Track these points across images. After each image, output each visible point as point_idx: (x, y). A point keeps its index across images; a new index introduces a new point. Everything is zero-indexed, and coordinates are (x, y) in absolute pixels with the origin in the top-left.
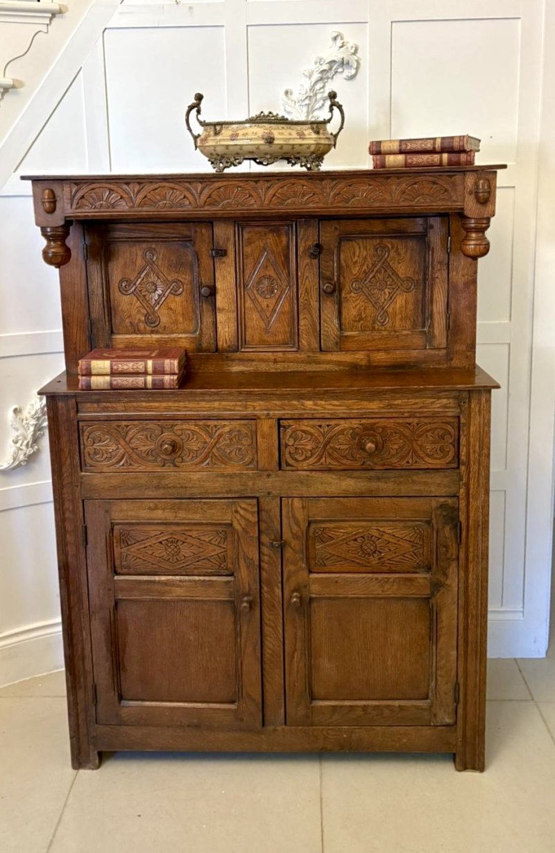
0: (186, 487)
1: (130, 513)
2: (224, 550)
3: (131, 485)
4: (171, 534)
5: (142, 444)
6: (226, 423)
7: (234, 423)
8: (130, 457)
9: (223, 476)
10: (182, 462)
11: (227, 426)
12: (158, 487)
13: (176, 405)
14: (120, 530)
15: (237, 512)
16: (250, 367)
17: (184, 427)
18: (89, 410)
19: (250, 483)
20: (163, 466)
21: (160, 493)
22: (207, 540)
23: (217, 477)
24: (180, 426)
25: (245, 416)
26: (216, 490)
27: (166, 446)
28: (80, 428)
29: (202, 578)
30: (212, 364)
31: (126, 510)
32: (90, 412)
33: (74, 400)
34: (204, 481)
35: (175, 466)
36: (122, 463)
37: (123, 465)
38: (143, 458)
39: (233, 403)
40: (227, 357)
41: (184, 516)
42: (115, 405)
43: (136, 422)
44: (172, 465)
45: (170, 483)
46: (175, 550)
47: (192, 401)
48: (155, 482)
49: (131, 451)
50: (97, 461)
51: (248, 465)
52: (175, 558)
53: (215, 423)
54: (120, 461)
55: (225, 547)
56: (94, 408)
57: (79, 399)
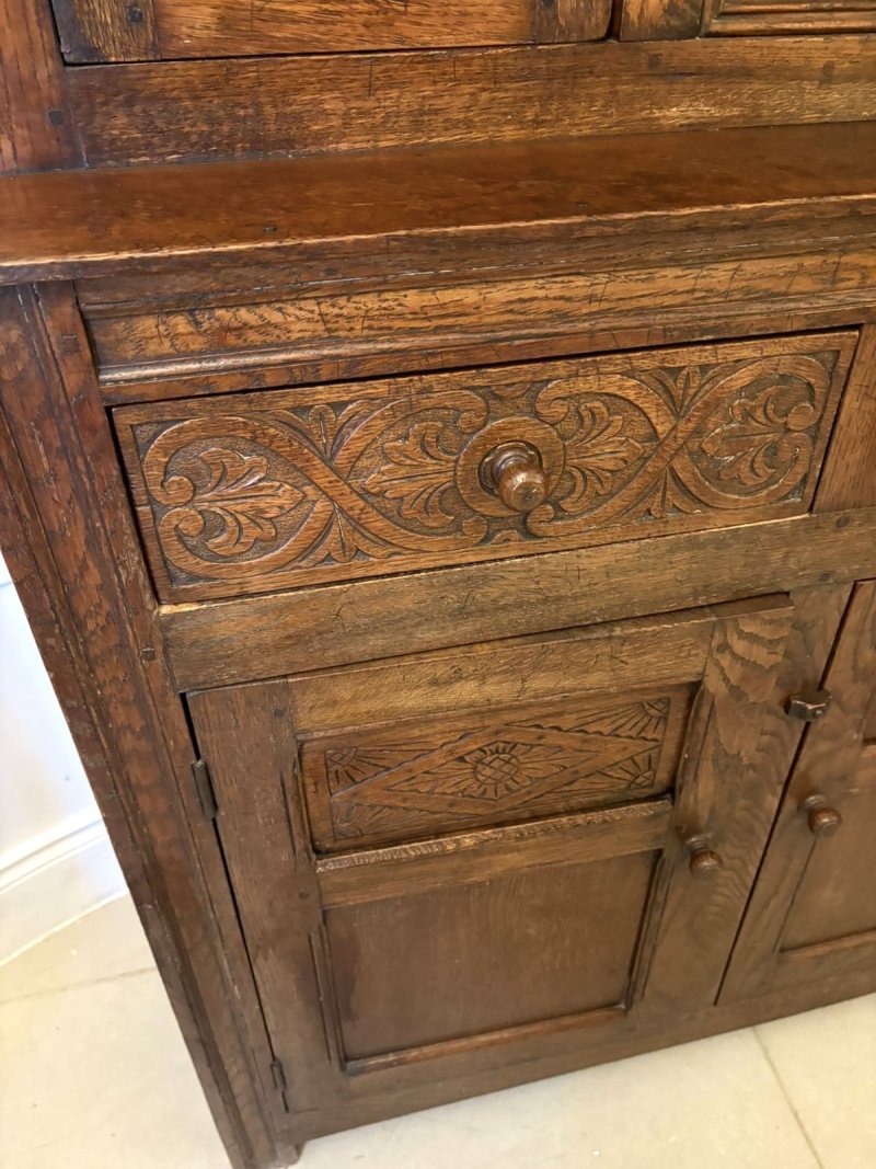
0: (559, 599)
1: (364, 707)
2: (653, 744)
3: (360, 621)
4: (497, 733)
5: (403, 472)
6: (746, 351)
7: (772, 347)
8: (357, 525)
9: (693, 544)
10: (556, 518)
11: (748, 363)
12: (461, 614)
13: (555, 289)
14: (324, 752)
15: (725, 647)
16: (733, 104)
17: (582, 386)
18: (152, 347)
19: (778, 555)
20: (485, 540)
21: (467, 629)
22: (606, 730)
23: (671, 551)
24: (560, 383)
25: (827, 317)
26: (661, 592)
27: (521, 478)
28: (124, 436)
29: (580, 819)
30: (592, 99)
31: (353, 700)
32: (160, 359)
33: (67, 309)
34: (624, 572)
35: (529, 534)
36: (321, 553)
37: (329, 558)
38: (407, 525)
39: (790, 264)
40: (654, 61)
41: (551, 685)
42: (276, 317)
43: (381, 387)
44: (516, 534)
45: (506, 593)
46: (506, 768)
47: (627, 265)
48: (452, 600)
49: (361, 503)
50: (215, 557)
51: (786, 497)
52: (501, 787)
53: (705, 355)
54: (312, 547)
55: (659, 737)
56: (173, 337)
57: (93, 301)
